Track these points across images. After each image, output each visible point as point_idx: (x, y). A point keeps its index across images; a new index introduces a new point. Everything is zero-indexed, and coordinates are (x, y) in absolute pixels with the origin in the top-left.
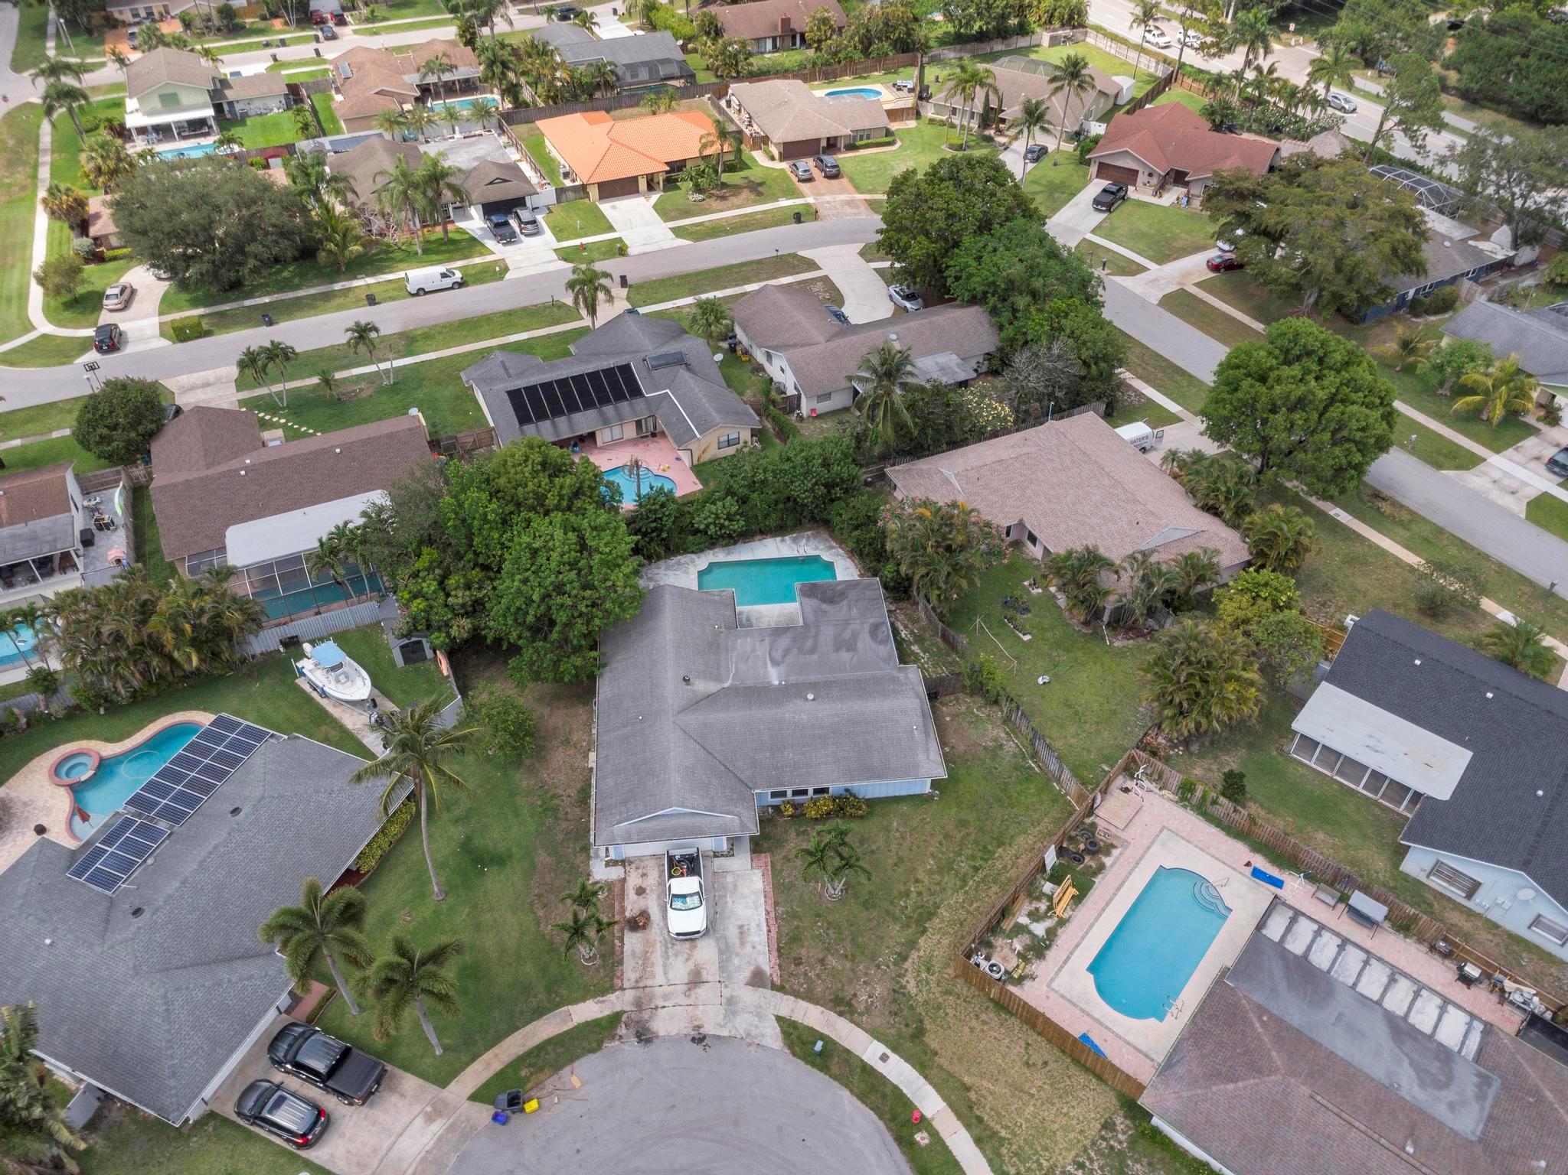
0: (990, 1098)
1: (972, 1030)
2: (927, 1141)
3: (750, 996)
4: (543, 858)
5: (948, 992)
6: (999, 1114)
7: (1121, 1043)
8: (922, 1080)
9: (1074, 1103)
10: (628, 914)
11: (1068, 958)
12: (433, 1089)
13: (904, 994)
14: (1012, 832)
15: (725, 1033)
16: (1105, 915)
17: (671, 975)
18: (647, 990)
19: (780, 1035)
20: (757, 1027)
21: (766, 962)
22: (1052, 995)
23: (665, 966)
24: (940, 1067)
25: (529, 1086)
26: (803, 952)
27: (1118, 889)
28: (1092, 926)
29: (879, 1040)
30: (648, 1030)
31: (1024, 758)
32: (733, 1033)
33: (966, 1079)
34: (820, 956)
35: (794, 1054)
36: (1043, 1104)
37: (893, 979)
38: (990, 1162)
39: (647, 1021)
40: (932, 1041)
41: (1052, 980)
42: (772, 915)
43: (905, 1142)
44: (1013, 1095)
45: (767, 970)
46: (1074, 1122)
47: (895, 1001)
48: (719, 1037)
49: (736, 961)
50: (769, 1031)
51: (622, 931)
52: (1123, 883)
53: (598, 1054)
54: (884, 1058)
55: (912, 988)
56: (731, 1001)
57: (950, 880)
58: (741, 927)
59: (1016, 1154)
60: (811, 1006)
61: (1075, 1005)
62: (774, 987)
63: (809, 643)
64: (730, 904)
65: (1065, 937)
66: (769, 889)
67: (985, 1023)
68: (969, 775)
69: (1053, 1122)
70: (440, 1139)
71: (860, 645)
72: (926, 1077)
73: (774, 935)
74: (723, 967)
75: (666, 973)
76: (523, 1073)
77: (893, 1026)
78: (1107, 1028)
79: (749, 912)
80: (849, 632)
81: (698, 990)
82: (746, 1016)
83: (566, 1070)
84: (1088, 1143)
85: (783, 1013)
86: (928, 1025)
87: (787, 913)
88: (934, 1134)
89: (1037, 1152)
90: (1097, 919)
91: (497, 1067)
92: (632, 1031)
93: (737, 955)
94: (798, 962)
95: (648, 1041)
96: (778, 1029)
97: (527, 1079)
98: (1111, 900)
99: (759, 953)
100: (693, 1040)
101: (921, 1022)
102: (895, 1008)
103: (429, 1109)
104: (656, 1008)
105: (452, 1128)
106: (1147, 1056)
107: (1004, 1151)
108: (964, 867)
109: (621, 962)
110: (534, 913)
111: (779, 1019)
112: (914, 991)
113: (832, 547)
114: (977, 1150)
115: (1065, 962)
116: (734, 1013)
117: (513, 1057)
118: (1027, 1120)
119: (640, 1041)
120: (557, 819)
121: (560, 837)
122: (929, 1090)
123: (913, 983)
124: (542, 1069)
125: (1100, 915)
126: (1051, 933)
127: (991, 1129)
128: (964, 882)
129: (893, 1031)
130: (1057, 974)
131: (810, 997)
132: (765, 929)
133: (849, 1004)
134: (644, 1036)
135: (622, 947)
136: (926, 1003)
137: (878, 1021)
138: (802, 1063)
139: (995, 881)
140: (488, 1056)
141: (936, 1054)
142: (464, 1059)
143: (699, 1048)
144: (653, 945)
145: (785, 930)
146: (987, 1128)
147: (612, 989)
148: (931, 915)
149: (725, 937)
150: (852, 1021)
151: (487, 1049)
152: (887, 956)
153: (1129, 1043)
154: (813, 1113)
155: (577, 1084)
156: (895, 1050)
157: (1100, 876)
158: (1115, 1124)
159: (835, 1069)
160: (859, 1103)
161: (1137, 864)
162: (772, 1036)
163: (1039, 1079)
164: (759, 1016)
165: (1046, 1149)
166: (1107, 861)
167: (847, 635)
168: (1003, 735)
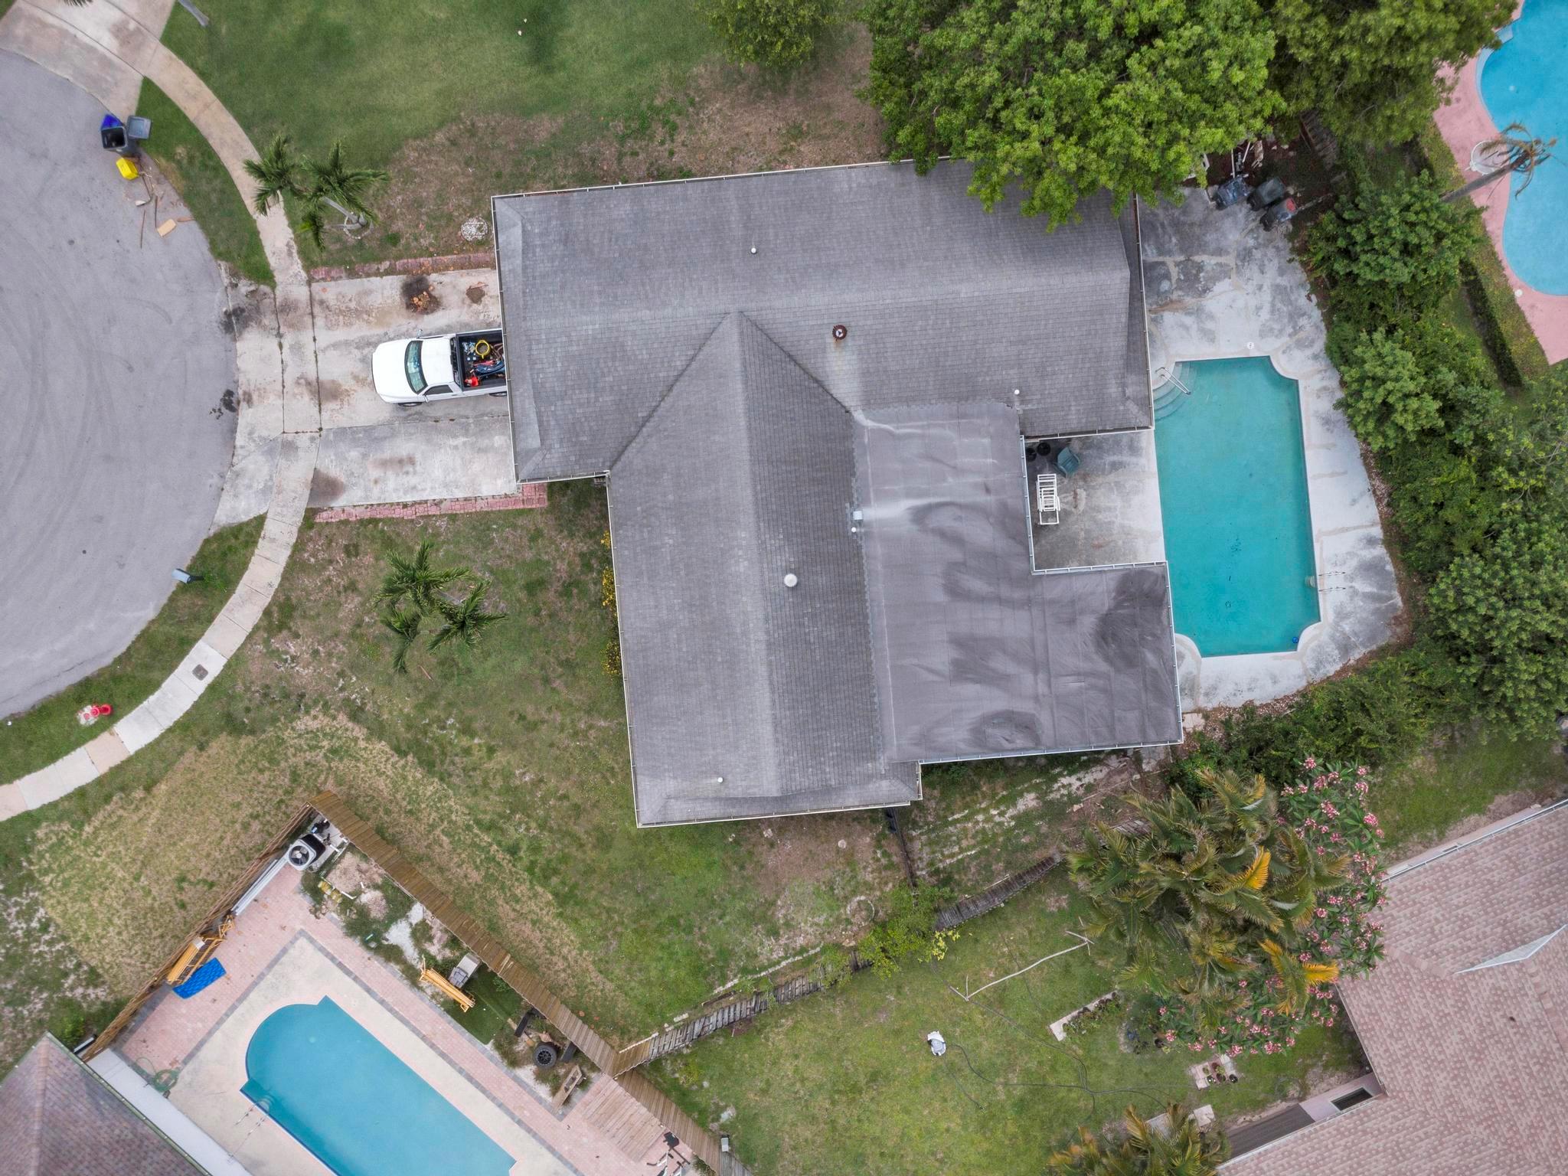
0: (136, 819)
1: (237, 806)
2: (83, 721)
3: (297, 475)
4: (545, 127)
5: (295, 777)
6: (113, 826)
7: (211, 1024)
8: (169, 723)
9: (125, 936)
10: (433, 278)
11: (348, 973)
12: (159, 25)
13: (297, 709)
14: (584, 922)
15: (240, 440)
16: (423, 1045)
17: (333, 354)
18: (308, 319)
19: (236, 521)
20: (250, 487)
21: (351, 501)
22: (287, 936)
23: (347, 343)
24: (181, 753)
25: (163, 161)
26: (369, 560)
27: (470, 1079)
28: (403, 1020)
29: (228, 666)
30: (245, 325)
31: (745, 971)
32: (239, 451)
33: (162, 788)
34: (360, 586)
35: (207, 541)
36: (125, 892)
37: (321, 695)
38: (53, 805)
39: (259, 323)
40: (220, 745)
41: (311, 940)
42: (433, 511)
43: (82, 692)
44: (139, 851)
45: (340, 502)
46: (99, 930)
47: (286, 696)
48: (233, 430)
49: (354, 454)
50: (242, 504)
51: (405, 271)
52: (484, 1091)
53: (208, 255)
54: (200, 672)
55: (306, 723)
56: (288, 447)
57: (491, 805)
58: (411, 461)
59: (61, 841)
60: (280, 568)
61: (270, 967)
62: (310, 514)
63: (977, 585)
64: (452, 442)
65: (385, 975)
66: (480, 506)
67: (246, 826)
68: (710, 866)
69: (100, 902)
70: (91, 50)
71: (970, 689)
72: (170, 730)
73: (399, 513)
74: (342, 432)
75: (335, 346)
76: (180, 151)
77: (247, 689)
78: (233, 1008)
79: (438, 473)
80: (1011, 668)
81: (307, 398)
82: (265, 470)
83: (184, 211)
84: (72, 944)
85: (270, 528)
86: (246, 741)
87: (437, 535)
88: (92, 733)
89: (62, 871)
90: (415, 1030)
91: (191, 110)
92: (243, 302)
93: (365, 456)
94: (352, 550)
95: (228, 327)
96: (244, 518)
97: (170, 156)
98: (451, 1062)
99: (367, 489)
100: (229, 393)
101: (252, 732)
102: (276, 694)
103: (132, 26)
104: (279, 335)
105: (106, 63)
106: (191, 1056)
107: (66, 826)
108: (518, 831)
109: (352, 274)
110: (441, 124)
111: (260, 520)
112: (300, 725)
113: (1345, 648)
114: (70, 788)
115: (340, 965)
116: (270, 452)
117: (204, 131)
118: (104, 865)
119: (228, 315)
120: (622, 139)
121: (586, 149)
122: (154, 733)
123: (314, 725)
124: (186, 176)
125: (424, 1038)
126: (392, 954)
127: (95, 812)
128: (490, 827)
129: (240, 688)
130: (321, 949)
131: (295, 567)
132: (409, 499)
133: (282, 626)
134: (235, 321)
135: (378, 274)
136: (281, 742)
137: (255, 668)
138: (194, 552)
139: (488, 877)
140: (208, 94)
141: (202, 747)
142: (200, 61)
143: (216, 402)
144: (380, 322)
145: (405, 531)
146: (96, 808)
147: (309, 265)
148: (429, 766)
149: (393, 435)
150: (256, 628)
151: (216, 91)
152: (358, 688)
153: (210, 1033)
154: (122, 566)
155: (163, 230)
156: (212, 688)
157: (496, 1055)
158: (96, 986)
159: (185, 600)
160: (136, 631)
161: (520, 1122)
162: (234, 509)
163: (162, 893)
164: (266, 491)
165: (66, 884)
166: (527, 1073)
167: (1001, 664)
168: (800, 941)
